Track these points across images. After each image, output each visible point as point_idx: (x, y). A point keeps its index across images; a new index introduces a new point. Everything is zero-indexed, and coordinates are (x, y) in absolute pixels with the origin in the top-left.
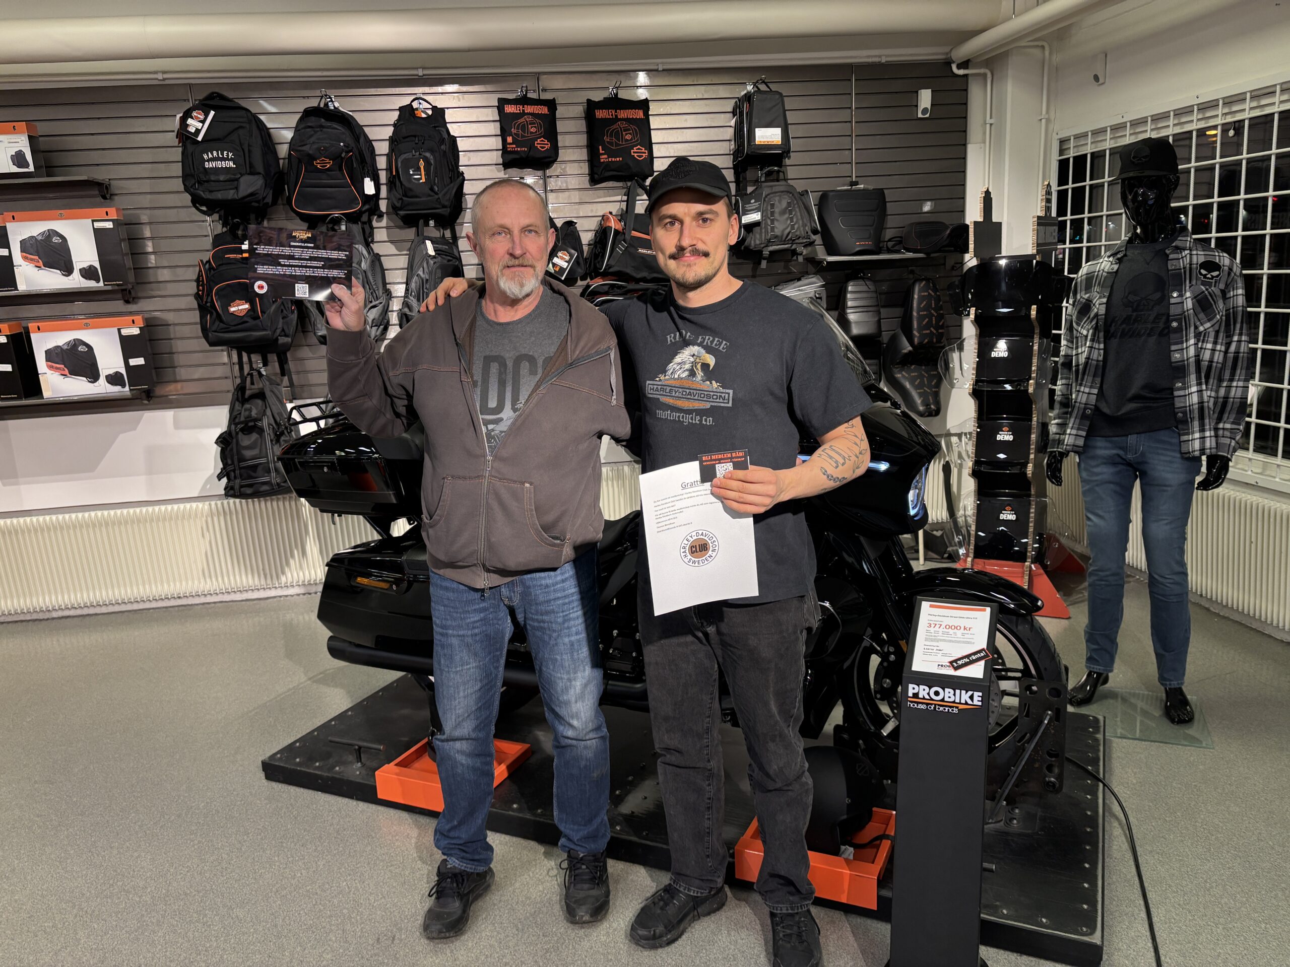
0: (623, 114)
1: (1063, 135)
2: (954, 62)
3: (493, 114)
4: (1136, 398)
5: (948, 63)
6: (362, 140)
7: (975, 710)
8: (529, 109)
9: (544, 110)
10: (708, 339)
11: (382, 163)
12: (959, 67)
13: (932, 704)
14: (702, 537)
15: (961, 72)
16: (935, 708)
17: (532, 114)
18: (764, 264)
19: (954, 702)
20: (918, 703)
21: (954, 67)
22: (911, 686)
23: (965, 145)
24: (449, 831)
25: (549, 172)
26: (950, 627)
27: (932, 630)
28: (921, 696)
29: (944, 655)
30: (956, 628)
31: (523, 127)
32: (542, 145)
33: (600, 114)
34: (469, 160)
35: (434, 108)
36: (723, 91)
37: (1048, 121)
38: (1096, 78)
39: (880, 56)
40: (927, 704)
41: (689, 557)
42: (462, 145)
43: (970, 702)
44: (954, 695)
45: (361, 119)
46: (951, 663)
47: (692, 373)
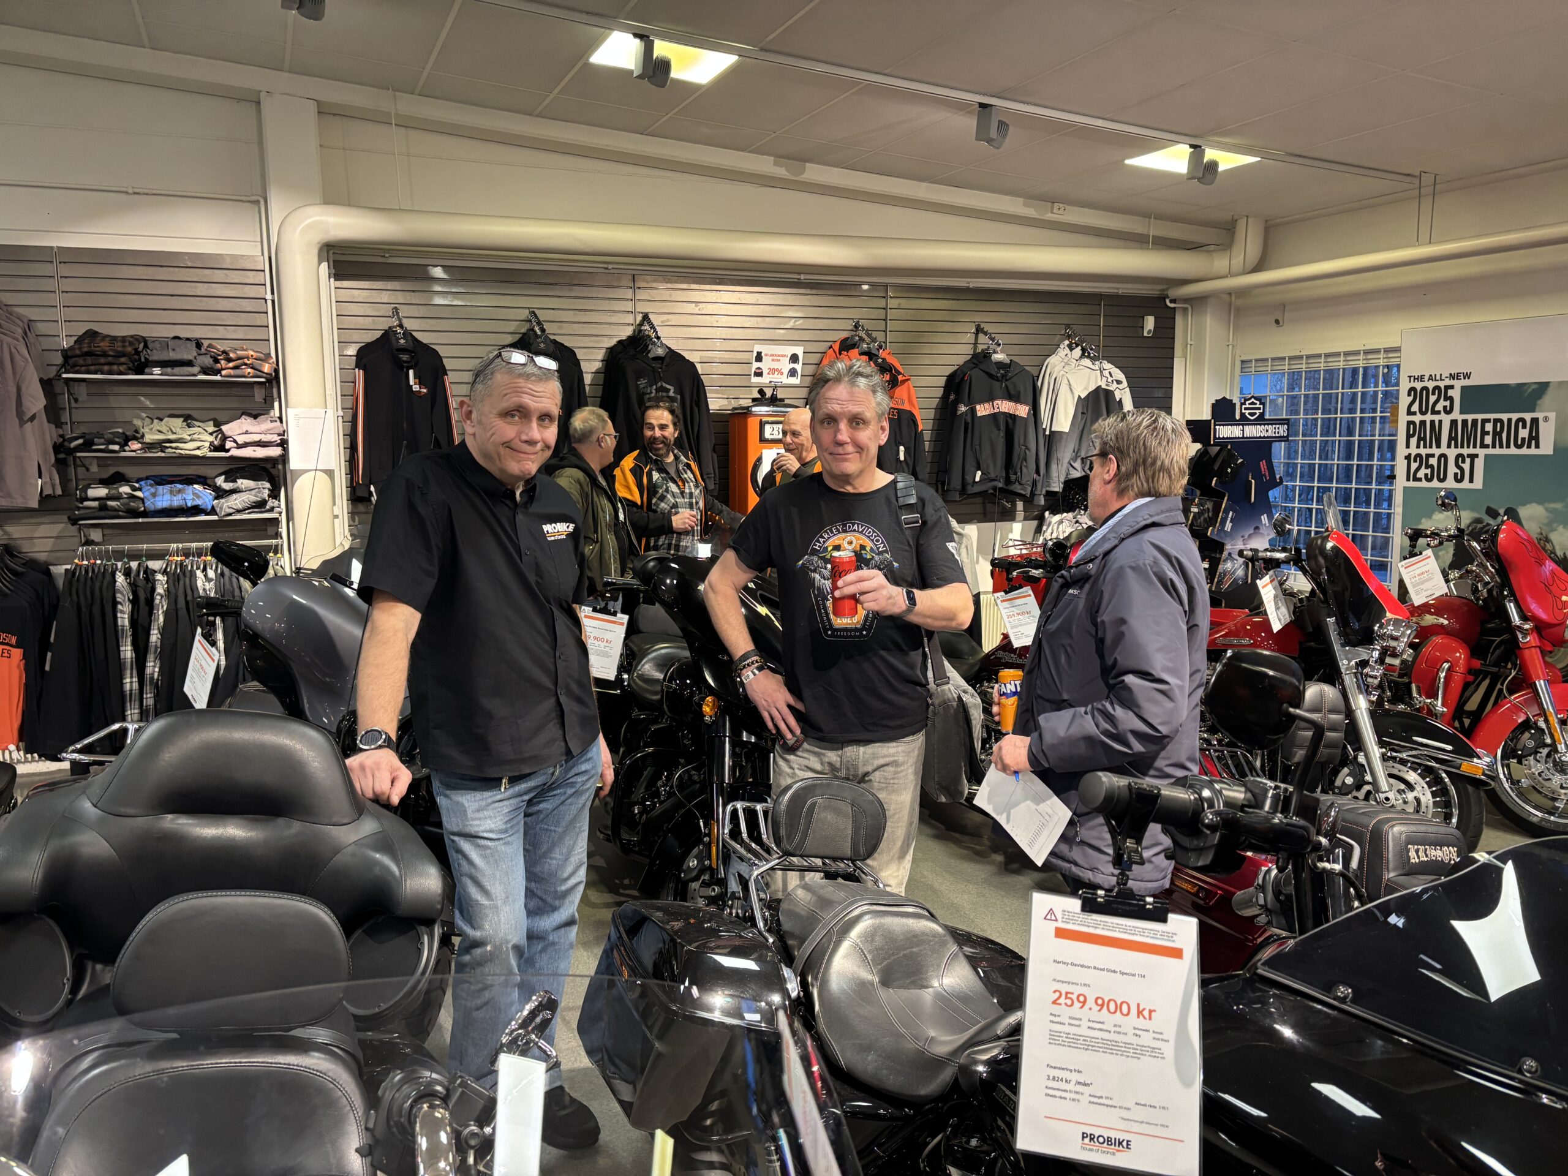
1: (1244, 358)
2: (1168, 297)
5: (1164, 298)
15: (1172, 305)
21: (1169, 302)
23: (1173, 358)
37: (1233, 346)
38: (1277, 322)
39: (1118, 289)
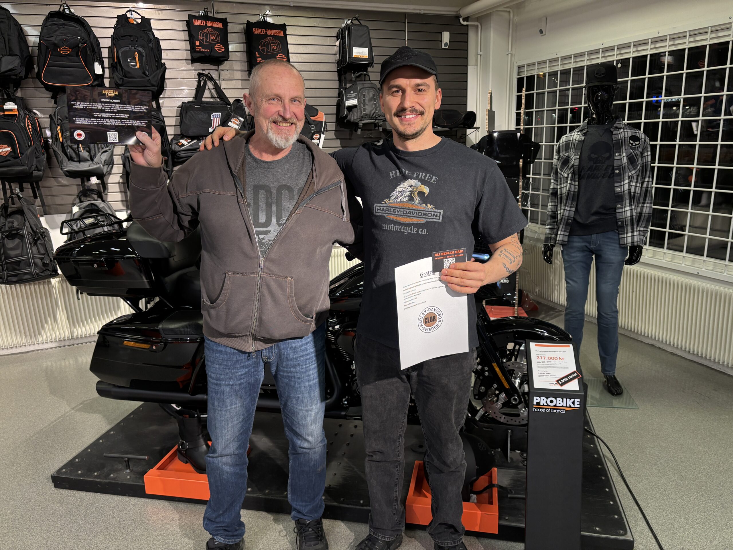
0: (270, 32)
1: (520, 63)
2: (461, 17)
3: (182, 26)
4: (596, 213)
5: (458, 17)
6: (92, 36)
7: (576, 410)
8: (210, 24)
9: (220, 25)
10: (422, 175)
11: (105, 53)
12: (464, 20)
13: (548, 409)
14: (432, 311)
15: (465, 23)
16: (550, 411)
17: (212, 27)
18: (359, 131)
19: (562, 406)
20: (540, 408)
21: (461, 20)
22: (535, 398)
23: (467, 66)
24: (216, 518)
25: (222, 67)
26: (551, 358)
27: (540, 360)
28: (541, 404)
29: (552, 376)
30: (554, 358)
31: (206, 36)
32: (219, 48)
33: (257, 31)
34: (167, 55)
35: (143, 18)
36: (330, 23)
37: (512, 55)
38: (541, 31)
39: (420, 10)
40: (546, 409)
41: (424, 326)
42: (163, 45)
43: (572, 405)
44: (563, 402)
45: (91, 22)
46: (557, 381)
47: (411, 198)
